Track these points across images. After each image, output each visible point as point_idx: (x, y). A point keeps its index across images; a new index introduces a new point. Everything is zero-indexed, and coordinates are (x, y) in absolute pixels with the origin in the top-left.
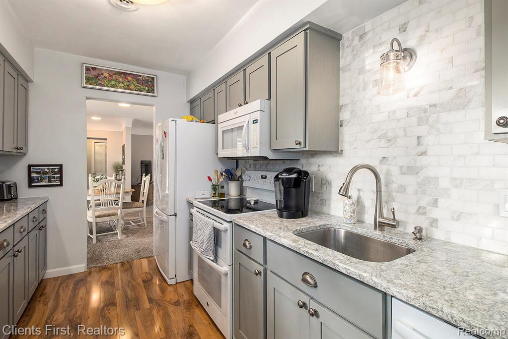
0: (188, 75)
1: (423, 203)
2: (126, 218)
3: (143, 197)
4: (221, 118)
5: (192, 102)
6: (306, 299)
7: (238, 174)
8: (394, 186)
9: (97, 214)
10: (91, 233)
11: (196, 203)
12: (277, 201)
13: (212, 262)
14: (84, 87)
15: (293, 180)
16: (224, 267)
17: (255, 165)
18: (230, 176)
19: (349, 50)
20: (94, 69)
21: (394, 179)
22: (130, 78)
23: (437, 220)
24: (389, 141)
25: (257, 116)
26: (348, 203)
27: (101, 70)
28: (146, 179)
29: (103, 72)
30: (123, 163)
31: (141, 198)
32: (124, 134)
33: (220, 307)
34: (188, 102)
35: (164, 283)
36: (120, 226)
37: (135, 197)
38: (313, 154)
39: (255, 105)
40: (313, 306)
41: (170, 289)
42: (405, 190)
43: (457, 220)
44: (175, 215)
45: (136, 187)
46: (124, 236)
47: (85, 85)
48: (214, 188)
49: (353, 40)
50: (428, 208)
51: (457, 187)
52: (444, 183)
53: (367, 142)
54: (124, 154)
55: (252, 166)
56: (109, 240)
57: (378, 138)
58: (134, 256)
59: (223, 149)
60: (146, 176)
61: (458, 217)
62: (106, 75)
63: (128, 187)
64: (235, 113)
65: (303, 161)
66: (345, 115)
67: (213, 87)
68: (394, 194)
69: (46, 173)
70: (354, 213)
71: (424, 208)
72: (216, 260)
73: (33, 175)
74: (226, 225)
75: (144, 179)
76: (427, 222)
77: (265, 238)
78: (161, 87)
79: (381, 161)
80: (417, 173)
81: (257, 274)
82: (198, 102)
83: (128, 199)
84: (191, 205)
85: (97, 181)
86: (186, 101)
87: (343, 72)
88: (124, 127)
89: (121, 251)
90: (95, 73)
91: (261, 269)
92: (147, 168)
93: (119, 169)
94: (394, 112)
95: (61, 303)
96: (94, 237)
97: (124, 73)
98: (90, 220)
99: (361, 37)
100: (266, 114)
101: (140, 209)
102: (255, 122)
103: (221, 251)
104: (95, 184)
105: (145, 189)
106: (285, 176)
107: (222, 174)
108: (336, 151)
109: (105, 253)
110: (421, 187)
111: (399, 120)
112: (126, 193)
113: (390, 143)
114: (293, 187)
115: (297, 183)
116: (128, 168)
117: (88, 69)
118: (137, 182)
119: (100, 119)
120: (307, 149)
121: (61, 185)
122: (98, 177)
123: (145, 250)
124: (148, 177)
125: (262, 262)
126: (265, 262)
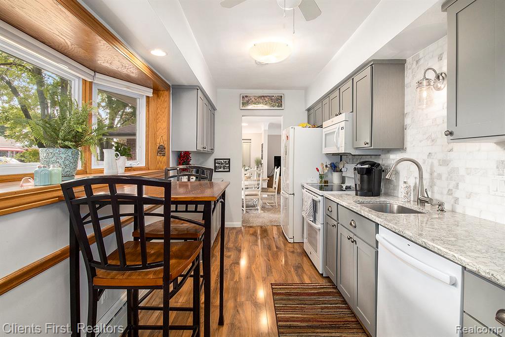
0: (306, 90)
1: (451, 187)
2: (264, 201)
3: (275, 185)
4: (325, 124)
5: (309, 110)
6: (352, 235)
7: (341, 166)
8: (435, 174)
9: (247, 193)
10: (243, 207)
11: (306, 186)
12: (356, 185)
13: (311, 222)
14: (241, 110)
15: (365, 170)
16: (319, 225)
17: (353, 159)
18: (334, 168)
19: (411, 70)
20: (246, 96)
21: (435, 169)
22: (267, 99)
23: (458, 199)
24: (433, 141)
25: (343, 124)
26: (403, 187)
27: (250, 96)
28: (277, 170)
29: (251, 98)
30: (262, 159)
31: (274, 186)
32: (263, 135)
33: (316, 252)
34: (306, 110)
35: (286, 241)
36: (259, 205)
37: (270, 185)
38: (389, 151)
39: (342, 117)
40: (355, 238)
41: (290, 245)
42: (441, 178)
43: (469, 198)
44: (293, 194)
45: (271, 178)
46: (262, 212)
47: (242, 108)
48: (321, 177)
49: (413, 64)
50: (454, 190)
51: (468, 174)
52: (462, 172)
53: (420, 141)
54: (262, 151)
55: (351, 160)
56: (253, 213)
57: (427, 139)
58: (268, 224)
59: (325, 147)
60: (277, 168)
61: (469, 196)
62: (253, 99)
63: (266, 177)
64: (332, 122)
65: (383, 156)
66: (408, 121)
67: (321, 100)
68: (435, 180)
69: (222, 164)
70: (407, 194)
71: (451, 190)
72: (315, 221)
73: (217, 165)
74: (320, 198)
75: (276, 170)
76: (453, 200)
77: (338, 204)
78: (286, 102)
79: (428, 156)
80: (448, 165)
81: (333, 226)
82: (312, 111)
83: (265, 186)
84: (303, 187)
85: (246, 170)
86: (305, 110)
87: (407, 88)
88: (263, 129)
89: (261, 220)
90: (246, 99)
91: (336, 223)
92: (278, 161)
93: (259, 163)
94: (435, 119)
95: (231, 239)
96: (244, 209)
97: (263, 96)
98: (243, 197)
99: (417, 62)
100: (350, 123)
101: (273, 194)
102: (342, 128)
103: (317, 215)
104: (246, 172)
105: (276, 180)
106: (359, 166)
107: (326, 166)
108: (401, 148)
109: (251, 220)
110: (449, 175)
111: (438, 125)
112: (264, 180)
113: (434, 142)
114: (365, 174)
115: (368, 172)
116: (265, 162)
117: (243, 97)
118: (271, 174)
119: (247, 124)
120: (372, 148)
121: (229, 171)
122: (247, 168)
123: (275, 221)
124: (279, 169)
125: (336, 220)
126: (338, 219)
